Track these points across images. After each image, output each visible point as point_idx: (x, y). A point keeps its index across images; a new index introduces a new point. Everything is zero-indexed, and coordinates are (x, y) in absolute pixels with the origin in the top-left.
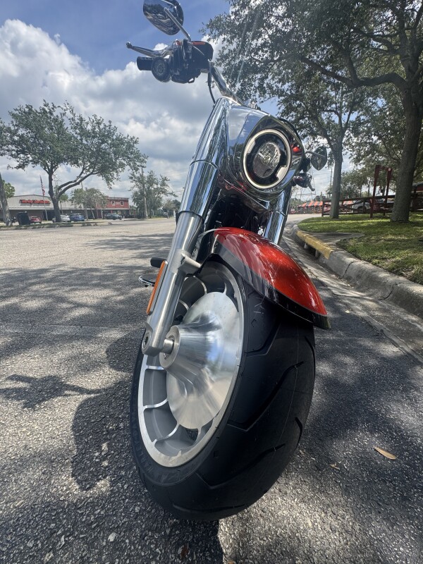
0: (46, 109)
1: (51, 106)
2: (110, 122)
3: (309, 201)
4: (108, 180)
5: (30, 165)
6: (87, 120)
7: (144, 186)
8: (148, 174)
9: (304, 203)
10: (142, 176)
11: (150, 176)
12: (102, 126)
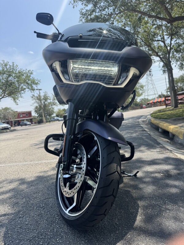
3: (154, 99)
7: (41, 102)
8: (44, 94)
9: (151, 100)
10: (39, 96)
11: (45, 95)
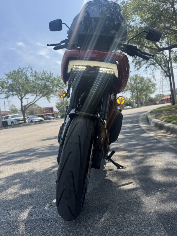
0: (20, 70)
1: (22, 69)
2: (50, 72)
4: (48, 98)
5: (11, 96)
6: (39, 72)
12: (46, 75)
